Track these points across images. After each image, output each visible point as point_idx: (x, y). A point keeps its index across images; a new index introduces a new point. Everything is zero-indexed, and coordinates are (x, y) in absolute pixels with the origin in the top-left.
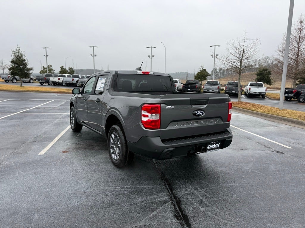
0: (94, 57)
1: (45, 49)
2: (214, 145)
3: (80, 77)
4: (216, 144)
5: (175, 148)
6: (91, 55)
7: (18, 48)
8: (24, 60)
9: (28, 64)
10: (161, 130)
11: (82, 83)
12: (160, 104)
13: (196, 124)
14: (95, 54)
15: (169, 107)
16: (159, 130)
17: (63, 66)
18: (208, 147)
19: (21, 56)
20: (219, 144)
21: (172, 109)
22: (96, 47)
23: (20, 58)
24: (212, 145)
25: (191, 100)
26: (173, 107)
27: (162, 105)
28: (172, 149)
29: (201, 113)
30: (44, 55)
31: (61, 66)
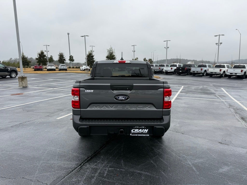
0: (167, 49)
1: (133, 46)
2: (141, 130)
3: (154, 66)
4: (143, 130)
5: (89, 126)
6: (165, 48)
7: (111, 47)
8: (114, 56)
9: (116, 58)
10: (81, 109)
11: (155, 70)
12: (80, 88)
13: (119, 108)
14: (168, 47)
15: (88, 91)
16: (80, 109)
17: (145, 58)
18: (132, 131)
19: (112, 53)
20: (148, 130)
21: (91, 93)
22: (169, 41)
23: (112, 54)
24: (138, 130)
25: (111, 85)
26: (92, 91)
27: (81, 89)
28: (86, 127)
29: (124, 97)
30: (133, 51)
31: (144, 58)
